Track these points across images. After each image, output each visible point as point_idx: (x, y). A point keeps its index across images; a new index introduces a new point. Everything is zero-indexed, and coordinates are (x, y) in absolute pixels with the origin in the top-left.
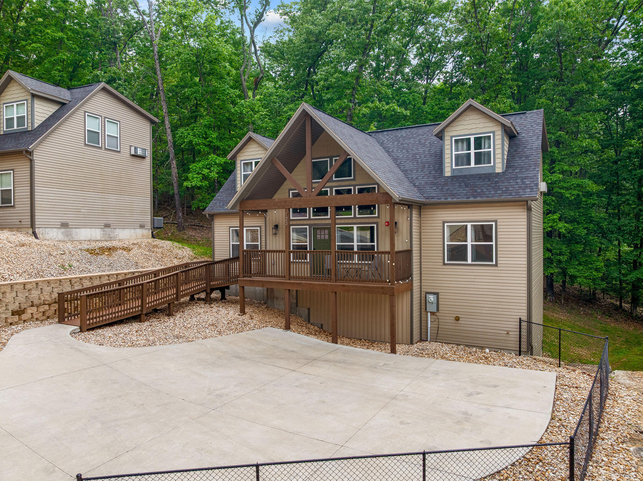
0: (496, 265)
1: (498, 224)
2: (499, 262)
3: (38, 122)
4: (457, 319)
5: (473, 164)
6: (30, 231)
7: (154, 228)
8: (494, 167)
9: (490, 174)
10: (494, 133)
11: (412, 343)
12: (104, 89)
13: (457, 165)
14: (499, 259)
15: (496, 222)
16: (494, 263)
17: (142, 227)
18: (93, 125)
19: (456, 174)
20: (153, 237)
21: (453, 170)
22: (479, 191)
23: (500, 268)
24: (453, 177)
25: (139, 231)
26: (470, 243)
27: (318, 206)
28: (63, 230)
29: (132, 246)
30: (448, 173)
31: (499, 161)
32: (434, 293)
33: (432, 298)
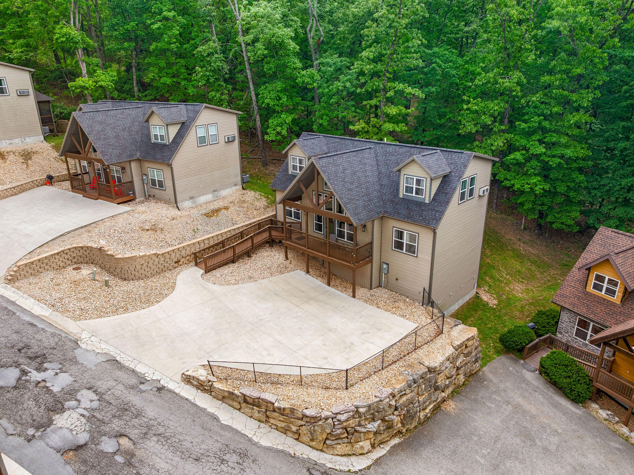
0: (417, 256)
1: (420, 236)
2: (418, 254)
3: (172, 137)
4: (397, 279)
5: (414, 194)
6: (175, 206)
7: (243, 183)
8: (425, 199)
9: (422, 202)
10: (426, 178)
11: (371, 289)
12: (206, 107)
13: (406, 192)
15: (418, 234)
17: (235, 185)
18: (201, 133)
19: (405, 197)
20: (243, 188)
21: (404, 195)
23: (418, 259)
24: (403, 199)
25: (234, 188)
26: (405, 242)
28: (191, 200)
29: (230, 205)
30: (401, 196)
31: (427, 196)
32: (387, 264)
33: (385, 266)
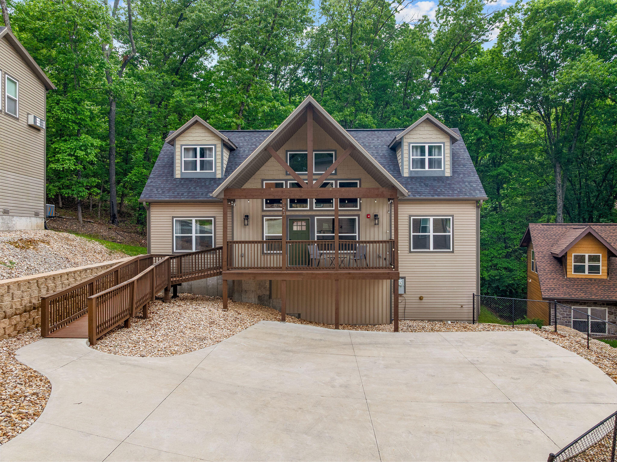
0: (453, 252)
1: (455, 218)
2: (455, 249)
4: (421, 298)
5: (427, 168)
7: (46, 217)
9: (441, 177)
13: (413, 167)
14: (455, 247)
15: (453, 216)
16: (451, 250)
17: (37, 215)
19: (413, 175)
20: (46, 227)
21: (411, 172)
22: (439, 190)
23: (456, 254)
24: (411, 178)
25: (34, 221)
26: (431, 234)
27: (320, 197)
30: (406, 175)
32: (402, 278)
33: (400, 282)
